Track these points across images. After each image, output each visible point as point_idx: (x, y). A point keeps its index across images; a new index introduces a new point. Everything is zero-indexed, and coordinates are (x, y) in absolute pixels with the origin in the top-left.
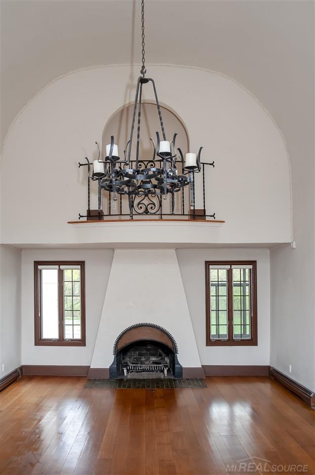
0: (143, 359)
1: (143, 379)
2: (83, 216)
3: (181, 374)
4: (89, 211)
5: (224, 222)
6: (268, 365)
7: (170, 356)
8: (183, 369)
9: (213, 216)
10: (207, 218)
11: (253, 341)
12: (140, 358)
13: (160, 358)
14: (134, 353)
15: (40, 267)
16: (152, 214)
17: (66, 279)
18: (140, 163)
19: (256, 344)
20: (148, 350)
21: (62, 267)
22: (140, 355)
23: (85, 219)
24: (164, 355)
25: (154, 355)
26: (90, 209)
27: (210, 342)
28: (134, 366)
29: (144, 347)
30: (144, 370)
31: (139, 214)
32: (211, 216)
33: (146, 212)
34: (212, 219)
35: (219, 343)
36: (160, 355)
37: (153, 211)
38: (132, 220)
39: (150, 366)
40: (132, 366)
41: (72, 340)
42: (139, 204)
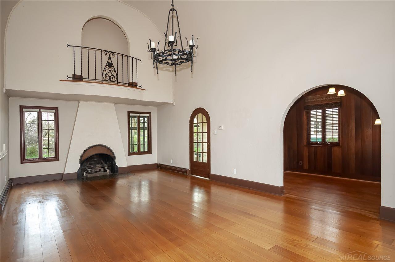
0: (92, 166)
1: (97, 176)
2: (70, 78)
3: (117, 171)
4: (74, 75)
5: (145, 90)
6: (156, 162)
7: (108, 163)
8: (119, 169)
9: (140, 87)
10: (138, 87)
11: (149, 152)
12: (91, 166)
13: (102, 165)
14: (87, 163)
15: (24, 110)
16: (113, 81)
17: (43, 118)
18: (106, 52)
19: (151, 153)
20: (95, 161)
21: (41, 110)
22: (90, 164)
23: (72, 79)
24: (104, 163)
25: (98, 164)
26: (75, 74)
27: (130, 154)
28: (90, 170)
29: (93, 160)
30: (95, 172)
31: (106, 80)
32: (140, 86)
33: (110, 80)
34: (140, 88)
35: (134, 154)
36: (102, 163)
37: (114, 80)
38: (102, 83)
39: (99, 169)
40: (89, 170)
41: (48, 158)
42: (106, 75)
